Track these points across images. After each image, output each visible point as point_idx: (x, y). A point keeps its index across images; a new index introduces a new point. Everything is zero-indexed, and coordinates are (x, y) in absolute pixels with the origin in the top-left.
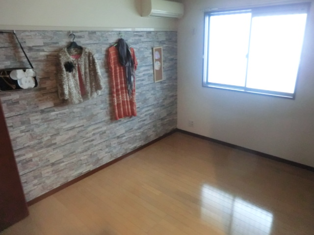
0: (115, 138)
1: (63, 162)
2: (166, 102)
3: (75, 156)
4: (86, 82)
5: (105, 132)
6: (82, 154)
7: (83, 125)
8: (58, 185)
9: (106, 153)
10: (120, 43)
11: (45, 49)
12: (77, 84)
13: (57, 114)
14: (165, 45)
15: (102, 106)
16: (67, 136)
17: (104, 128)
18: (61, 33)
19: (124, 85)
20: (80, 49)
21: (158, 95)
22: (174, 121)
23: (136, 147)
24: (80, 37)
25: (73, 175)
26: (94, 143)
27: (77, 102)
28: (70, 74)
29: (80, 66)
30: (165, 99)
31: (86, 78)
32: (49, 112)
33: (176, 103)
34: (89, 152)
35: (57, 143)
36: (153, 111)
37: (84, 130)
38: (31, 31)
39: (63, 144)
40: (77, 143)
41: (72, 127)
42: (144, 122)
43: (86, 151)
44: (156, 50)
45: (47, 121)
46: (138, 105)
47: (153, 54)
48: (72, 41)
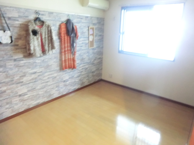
0: (62, 82)
1: (27, 95)
2: (96, 62)
3: (35, 91)
4: (45, 43)
5: (55, 77)
6: (40, 90)
7: (42, 72)
8: (23, 110)
9: (56, 91)
10: (68, 22)
11: (20, 19)
12: (39, 44)
13: (25, 63)
14: (96, 26)
15: (55, 60)
16: (31, 78)
17: (55, 75)
18: (30, 10)
19: (69, 48)
20: (43, 23)
21: (91, 56)
22: (100, 74)
24: (43, 15)
25: (33, 104)
26: (49, 84)
27: (39, 55)
28: (35, 37)
29: (42, 33)
30: (95, 60)
31: (45, 41)
32: (20, 60)
33: (102, 63)
34: (45, 90)
35: (24, 82)
36: (87, 67)
37: (42, 75)
38: (10, 7)
39: (28, 82)
40: (37, 82)
41: (34, 72)
42: (81, 73)
43: (43, 88)
44: (91, 28)
45: (18, 66)
46: (77, 62)
47: (89, 30)
48: (37, 16)
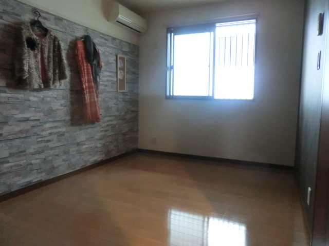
0: (74, 144)
1: (8, 162)
3: (24, 157)
4: (49, 67)
5: (63, 135)
6: (34, 156)
7: (39, 120)
9: (63, 161)
10: (87, 40)
12: (38, 67)
13: (9, 98)
14: (128, 57)
16: (18, 129)
17: (63, 130)
18: (25, 6)
20: (45, 32)
22: (135, 140)
23: (96, 161)
24: (45, 18)
26: (51, 145)
29: (43, 47)
31: (49, 62)
33: (137, 120)
34: (43, 156)
35: (4, 135)
36: (114, 122)
37: (40, 126)
39: (11, 137)
40: (29, 140)
41: (25, 118)
42: (106, 133)
43: (40, 153)
44: (120, 58)
46: (101, 112)
47: (117, 62)
48: (36, 19)
